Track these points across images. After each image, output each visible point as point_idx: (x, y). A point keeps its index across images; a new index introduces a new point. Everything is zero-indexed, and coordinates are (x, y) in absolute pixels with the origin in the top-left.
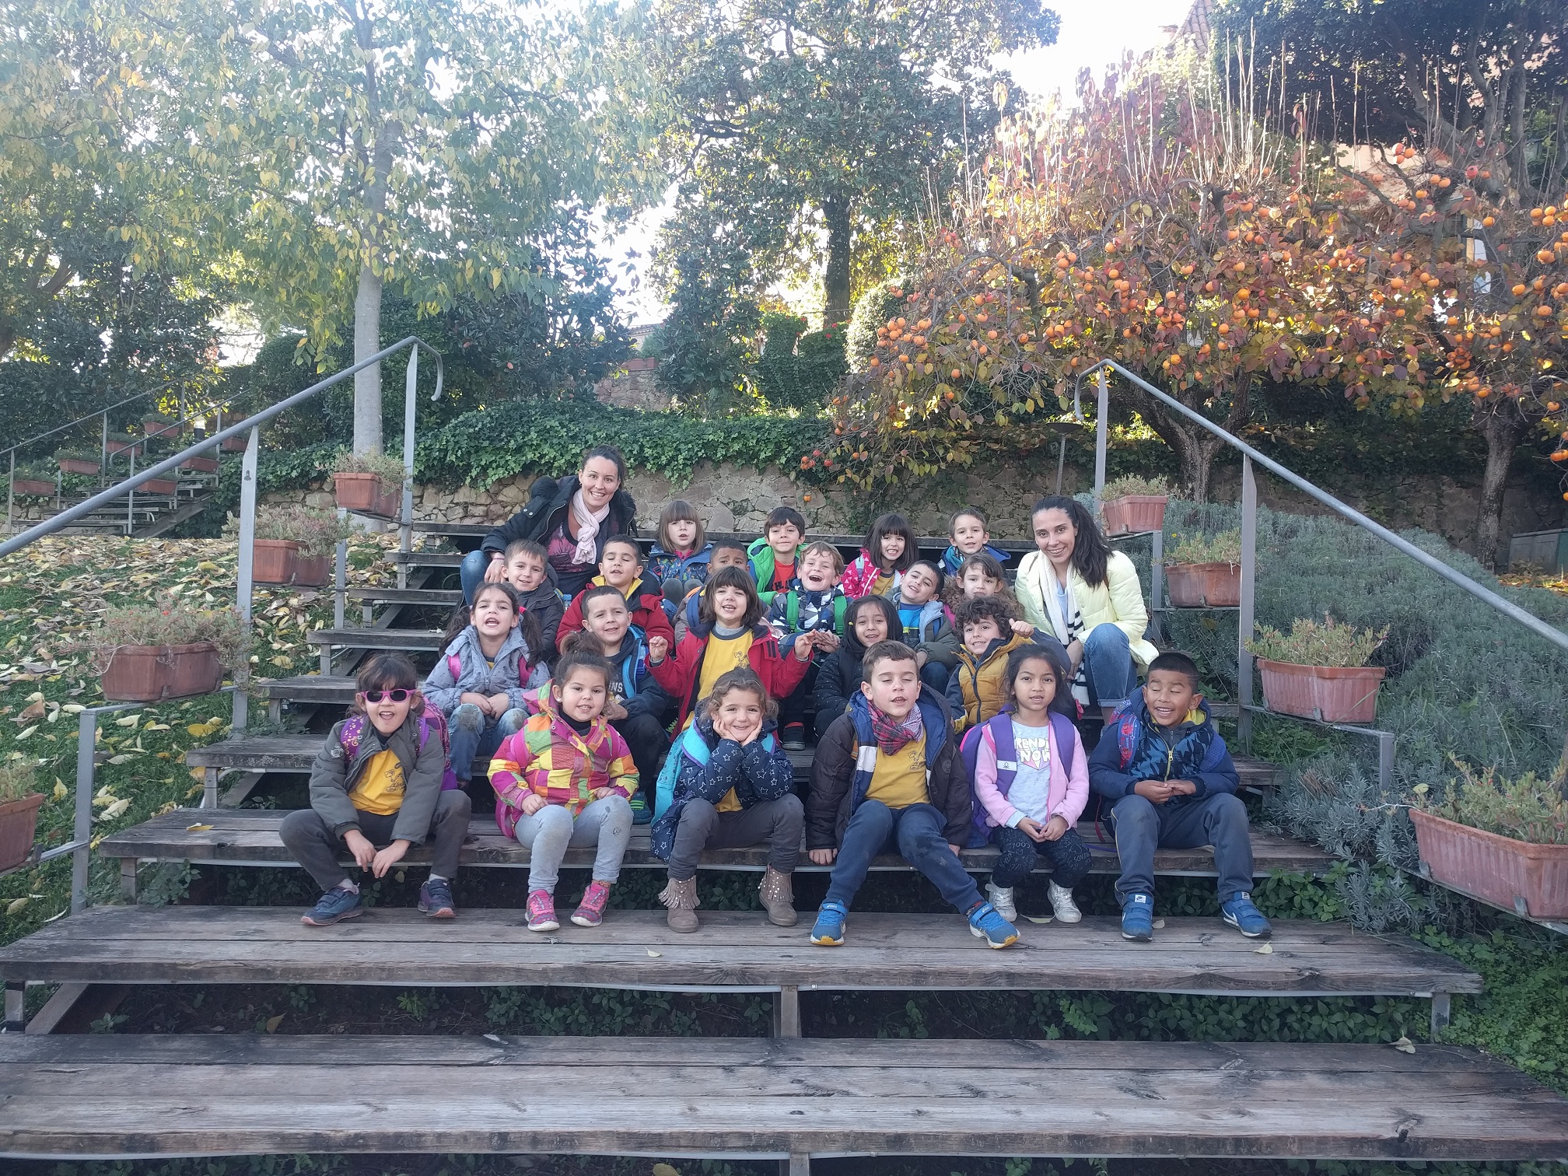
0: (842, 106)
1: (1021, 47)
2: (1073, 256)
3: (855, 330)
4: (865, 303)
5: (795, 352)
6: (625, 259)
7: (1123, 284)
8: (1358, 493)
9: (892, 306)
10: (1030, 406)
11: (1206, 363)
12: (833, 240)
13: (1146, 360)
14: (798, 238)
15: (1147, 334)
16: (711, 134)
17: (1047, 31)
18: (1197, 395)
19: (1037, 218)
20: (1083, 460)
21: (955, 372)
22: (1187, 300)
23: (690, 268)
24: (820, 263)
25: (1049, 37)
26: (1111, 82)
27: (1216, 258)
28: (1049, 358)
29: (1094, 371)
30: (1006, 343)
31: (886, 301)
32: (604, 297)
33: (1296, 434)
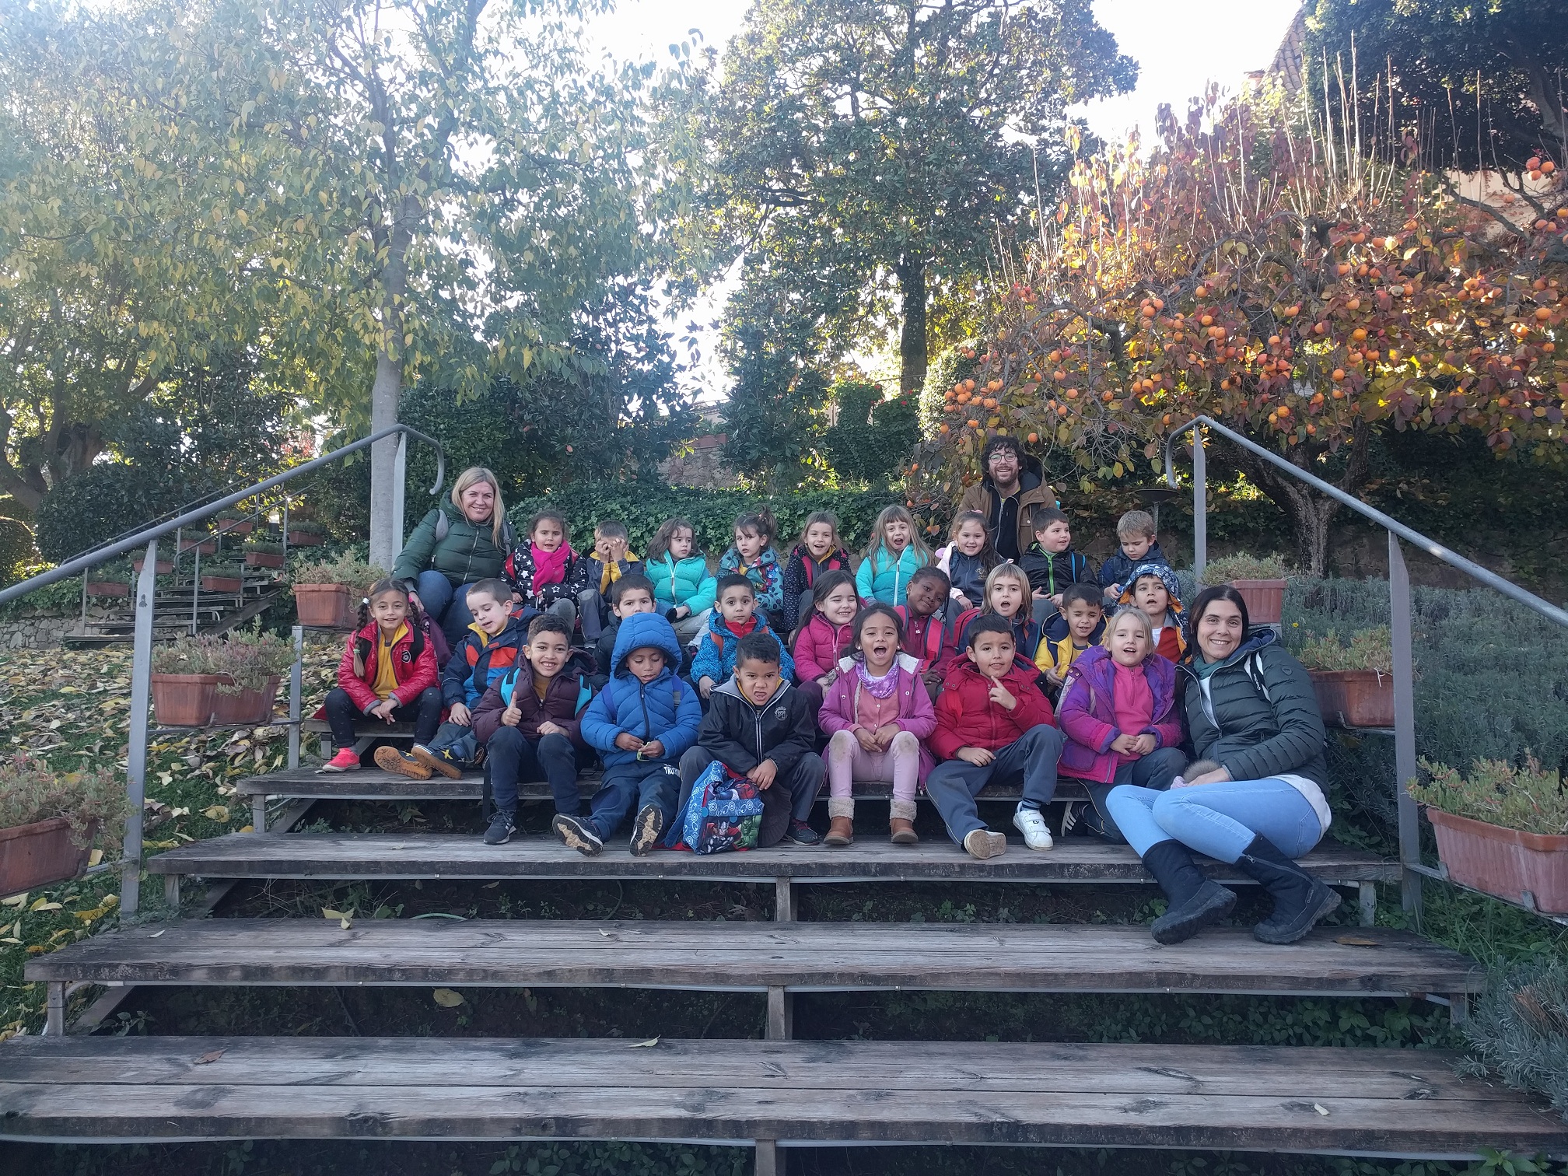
0: (907, 164)
1: (1097, 96)
2: (1159, 303)
3: (927, 396)
4: (937, 367)
5: (870, 421)
6: (686, 333)
7: (1219, 331)
8: (1502, 551)
9: (965, 367)
10: (1118, 470)
11: (1319, 415)
12: (907, 303)
13: (1248, 413)
14: (872, 304)
15: (1249, 384)
16: (778, 203)
17: (1124, 77)
18: (1308, 451)
19: (1119, 266)
20: (1182, 525)
21: (1032, 437)
22: (1293, 344)
23: (753, 338)
24: (896, 328)
25: (1127, 84)
26: (1195, 118)
27: (1325, 296)
28: (1138, 417)
29: (1190, 428)
30: (1089, 401)
31: (960, 363)
32: (665, 374)
33: (1425, 487)
